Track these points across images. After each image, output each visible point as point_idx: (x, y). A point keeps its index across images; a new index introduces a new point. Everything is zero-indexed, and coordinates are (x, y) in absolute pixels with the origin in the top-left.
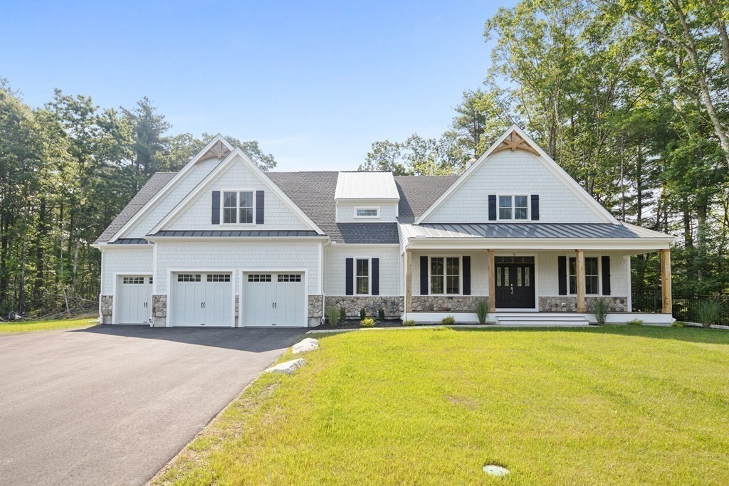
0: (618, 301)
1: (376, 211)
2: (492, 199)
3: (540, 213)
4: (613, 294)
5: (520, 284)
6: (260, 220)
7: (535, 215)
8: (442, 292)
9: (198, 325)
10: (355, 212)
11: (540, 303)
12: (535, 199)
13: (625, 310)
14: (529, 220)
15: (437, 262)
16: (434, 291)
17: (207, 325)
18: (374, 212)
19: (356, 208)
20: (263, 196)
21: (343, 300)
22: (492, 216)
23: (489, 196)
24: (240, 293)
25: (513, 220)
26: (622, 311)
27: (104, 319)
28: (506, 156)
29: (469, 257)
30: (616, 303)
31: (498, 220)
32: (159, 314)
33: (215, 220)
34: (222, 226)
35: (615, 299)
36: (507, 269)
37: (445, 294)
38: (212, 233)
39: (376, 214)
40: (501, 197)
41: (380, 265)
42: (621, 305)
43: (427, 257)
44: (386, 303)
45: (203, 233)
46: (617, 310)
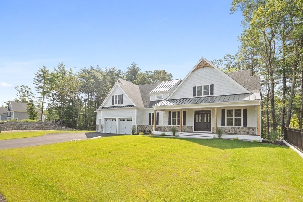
0: (251, 129)
1: (162, 96)
2: (194, 88)
3: (214, 92)
4: (248, 126)
5: (205, 121)
6: (122, 103)
7: (212, 93)
8: (176, 124)
9: (110, 133)
10: (156, 97)
11: (213, 129)
12: (212, 86)
13: (255, 134)
14: (209, 95)
15: (174, 113)
16: (173, 124)
17: (112, 133)
18: (161, 96)
19: (156, 96)
20: (123, 96)
21: (148, 127)
22: (194, 95)
23: (193, 87)
24: (118, 124)
25: (203, 96)
26: (253, 134)
27: (97, 131)
28: (201, 70)
29: (185, 111)
30: (250, 130)
31: (197, 96)
32: (102, 129)
33: (113, 104)
34: (115, 105)
35: (249, 128)
36: (200, 115)
37: (177, 125)
38: (112, 107)
39: (162, 97)
40: (198, 87)
41: (159, 115)
42: (253, 132)
43: (171, 112)
44: (160, 128)
45: (110, 107)
46: (250, 133)
